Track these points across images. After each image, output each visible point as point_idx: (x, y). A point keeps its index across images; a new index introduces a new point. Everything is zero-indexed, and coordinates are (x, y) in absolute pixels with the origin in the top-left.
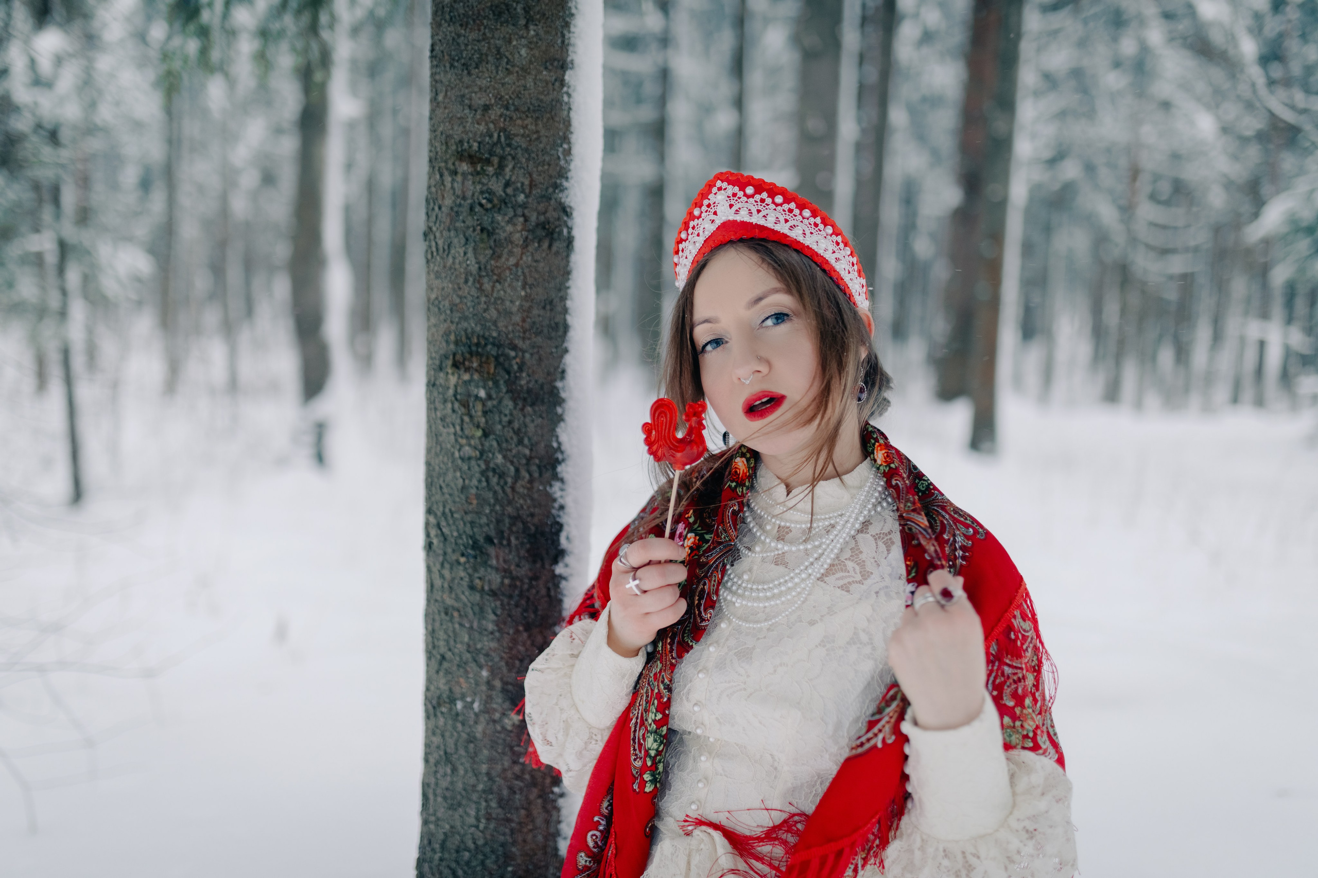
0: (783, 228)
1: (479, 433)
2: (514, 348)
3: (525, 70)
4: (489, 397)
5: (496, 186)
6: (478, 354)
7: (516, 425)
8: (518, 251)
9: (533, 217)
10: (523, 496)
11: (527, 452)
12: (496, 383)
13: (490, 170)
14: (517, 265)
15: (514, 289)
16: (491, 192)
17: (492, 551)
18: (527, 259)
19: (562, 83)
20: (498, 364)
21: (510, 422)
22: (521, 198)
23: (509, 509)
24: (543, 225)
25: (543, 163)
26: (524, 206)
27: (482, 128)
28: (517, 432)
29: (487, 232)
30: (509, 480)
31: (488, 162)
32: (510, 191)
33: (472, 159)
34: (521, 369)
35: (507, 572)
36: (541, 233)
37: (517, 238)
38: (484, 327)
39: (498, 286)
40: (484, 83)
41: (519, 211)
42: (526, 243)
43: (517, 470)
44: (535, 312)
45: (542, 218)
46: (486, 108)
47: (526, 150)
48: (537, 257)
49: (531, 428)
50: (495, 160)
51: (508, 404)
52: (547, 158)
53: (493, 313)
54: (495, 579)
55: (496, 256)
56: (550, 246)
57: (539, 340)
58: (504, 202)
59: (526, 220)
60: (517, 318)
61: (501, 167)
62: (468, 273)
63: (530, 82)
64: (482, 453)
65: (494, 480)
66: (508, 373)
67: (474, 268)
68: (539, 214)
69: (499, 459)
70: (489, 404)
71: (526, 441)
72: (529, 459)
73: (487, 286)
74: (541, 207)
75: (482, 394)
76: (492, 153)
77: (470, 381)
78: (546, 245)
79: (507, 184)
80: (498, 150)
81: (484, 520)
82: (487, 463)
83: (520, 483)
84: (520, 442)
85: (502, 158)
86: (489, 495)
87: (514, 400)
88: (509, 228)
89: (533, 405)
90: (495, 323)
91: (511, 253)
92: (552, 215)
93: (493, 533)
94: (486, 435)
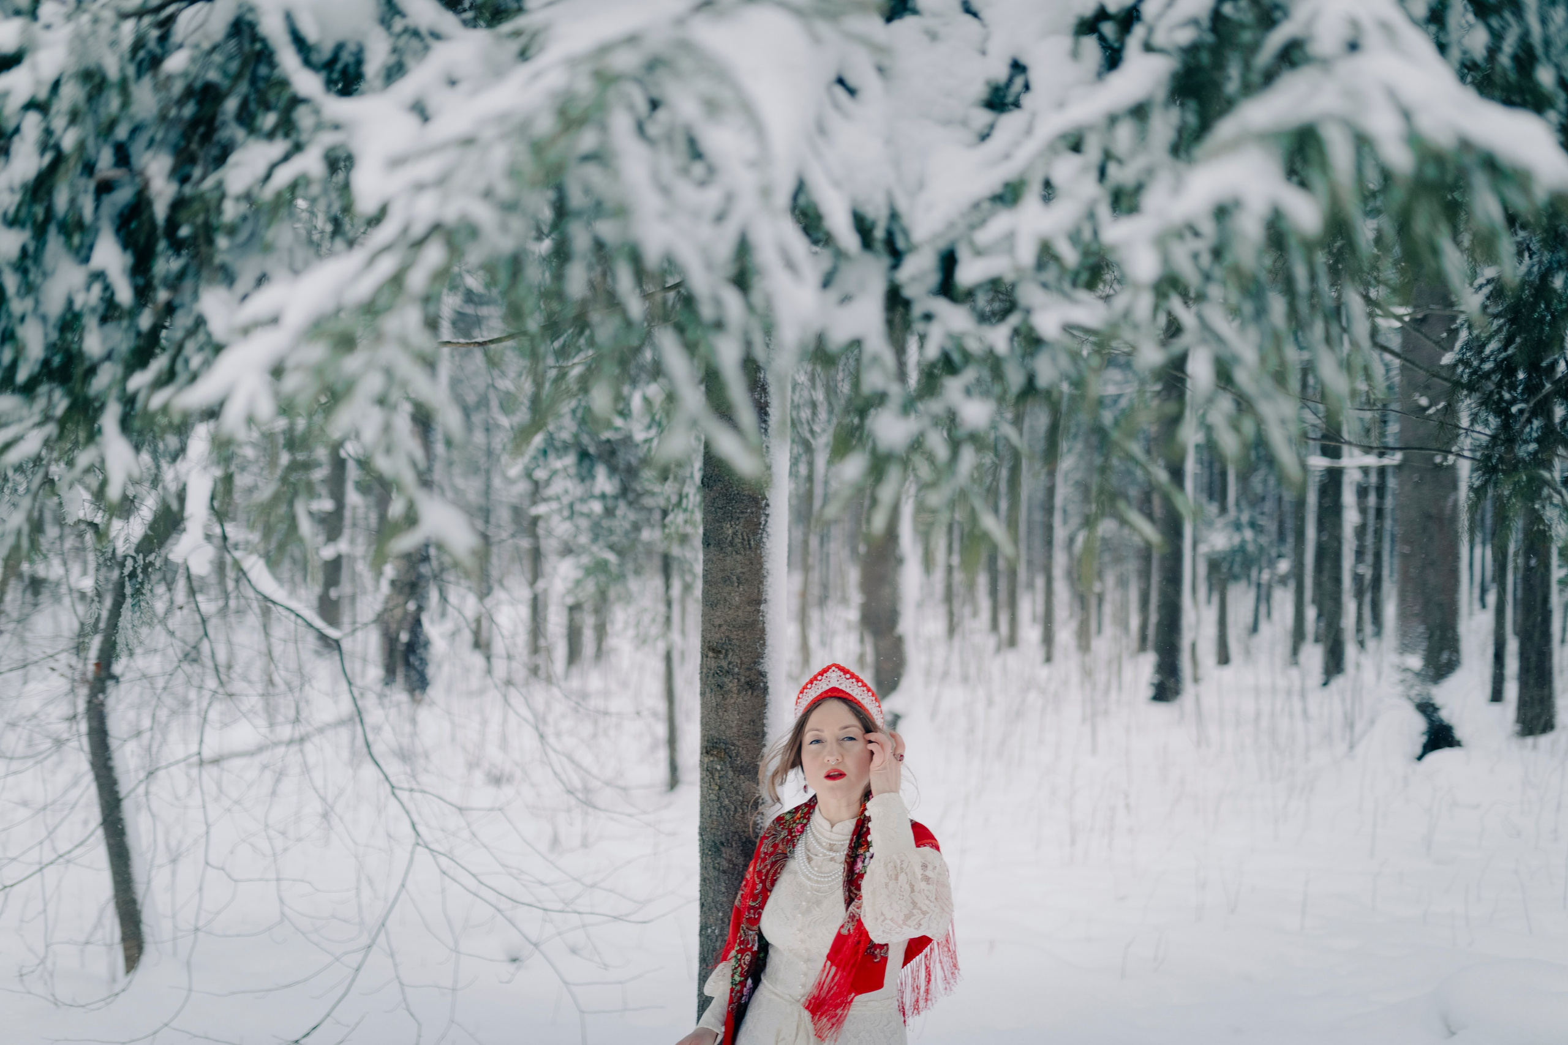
0: (859, 698)
1: (717, 788)
2: (734, 745)
3: (738, 607)
4: (722, 770)
5: (724, 664)
6: (717, 748)
7: (735, 784)
8: (735, 696)
9: (743, 679)
10: (739, 822)
11: (741, 798)
12: (725, 763)
13: (722, 656)
14: (734, 703)
15: (734, 715)
16: (721, 667)
17: (723, 849)
18: (740, 700)
19: (759, 611)
20: (726, 753)
21: (732, 783)
22: (736, 670)
23: (732, 828)
24: (747, 683)
25: (748, 652)
26: (738, 674)
27: (718, 635)
28: (735, 788)
29: (720, 687)
30: (732, 813)
31: (720, 652)
32: (731, 666)
33: (713, 650)
34: (737, 756)
35: (730, 861)
36: (747, 687)
37: (735, 689)
38: (719, 734)
39: (726, 714)
40: (718, 613)
41: (736, 676)
42: (739, 692)
43: (736, 808)
44: (745, 726)
45: (748, 679)
46: (720, 626)
47: (739, 646)
48: (746, 699)
49: (743, 785)
50: (724, 651)
51: (731, 774)
52: (750, 649)
53: (723, 727)
54: (725, 864)
55: (724, 699)
56: (752, 694)
57: (747, 741)
58: (728, 672)
59: (739, 680)
60: (735, 730)
61: (726, 655)
62: (712, 707)
63: (740, 613)
64: (719, 798)
65: (724, 812)
66: (731, 757)
67: (714, 704)
68: (746, 677)
69: (727, 802)
70: (722, 773)
71: (740, 793)
72: (742, 802)
73: (720, 714)
74: (747, 673)
75: (719, 767)
76: (723, 648)
77: (712, 761)
78: (750, 692)
79: (729, 663)
80: (725, 647)
81: (719, 833)
82: (721, 803)
83: (737, 814)
84: (737, 794)
85: (727, 651)
86: (722, 820)
87: (734, 771)
88: (731, 685)
89: (743, 774)
90: (724, 732)
91: (732, 697)
92: (753, 677)
93: (723, 840)
94: (720, 789)
